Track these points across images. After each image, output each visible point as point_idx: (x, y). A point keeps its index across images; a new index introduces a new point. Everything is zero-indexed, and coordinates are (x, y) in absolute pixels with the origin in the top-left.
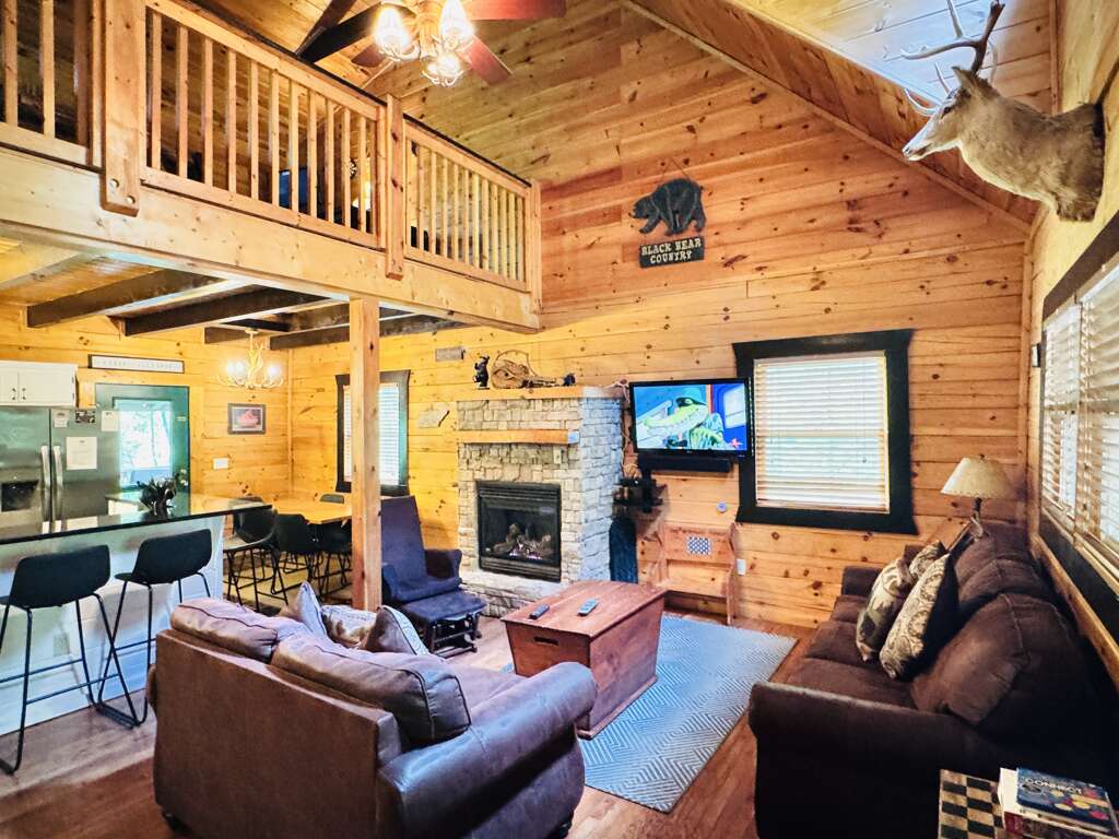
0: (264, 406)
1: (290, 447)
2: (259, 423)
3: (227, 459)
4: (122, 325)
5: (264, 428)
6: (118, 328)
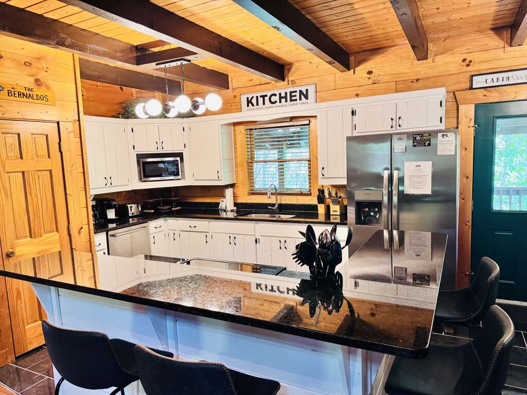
4: (506, 34)
6: (503, 38)
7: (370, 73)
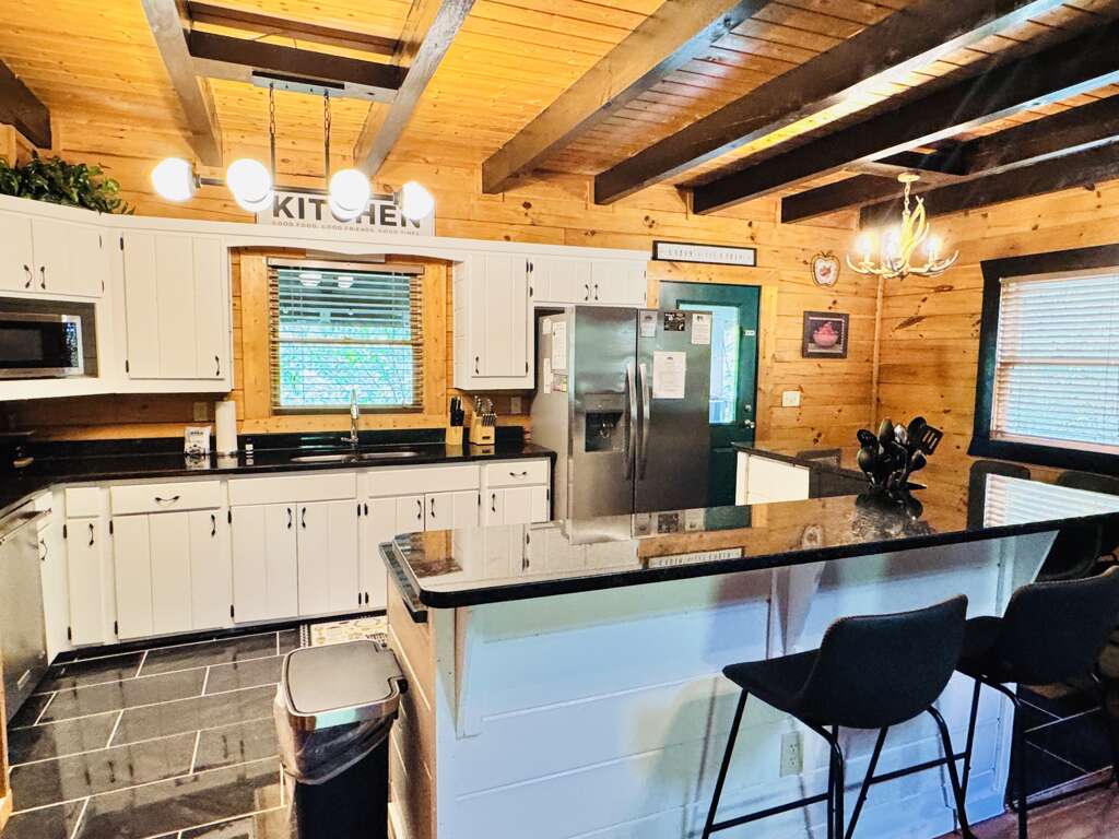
0: (846, 316)
1: (875, 380)
2: (838, 342)
3: (799, 393)
4: (689, 197)
5: (845, 350)
6: (685, 201)
7: (527, 205)
